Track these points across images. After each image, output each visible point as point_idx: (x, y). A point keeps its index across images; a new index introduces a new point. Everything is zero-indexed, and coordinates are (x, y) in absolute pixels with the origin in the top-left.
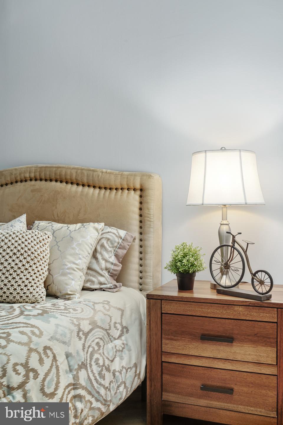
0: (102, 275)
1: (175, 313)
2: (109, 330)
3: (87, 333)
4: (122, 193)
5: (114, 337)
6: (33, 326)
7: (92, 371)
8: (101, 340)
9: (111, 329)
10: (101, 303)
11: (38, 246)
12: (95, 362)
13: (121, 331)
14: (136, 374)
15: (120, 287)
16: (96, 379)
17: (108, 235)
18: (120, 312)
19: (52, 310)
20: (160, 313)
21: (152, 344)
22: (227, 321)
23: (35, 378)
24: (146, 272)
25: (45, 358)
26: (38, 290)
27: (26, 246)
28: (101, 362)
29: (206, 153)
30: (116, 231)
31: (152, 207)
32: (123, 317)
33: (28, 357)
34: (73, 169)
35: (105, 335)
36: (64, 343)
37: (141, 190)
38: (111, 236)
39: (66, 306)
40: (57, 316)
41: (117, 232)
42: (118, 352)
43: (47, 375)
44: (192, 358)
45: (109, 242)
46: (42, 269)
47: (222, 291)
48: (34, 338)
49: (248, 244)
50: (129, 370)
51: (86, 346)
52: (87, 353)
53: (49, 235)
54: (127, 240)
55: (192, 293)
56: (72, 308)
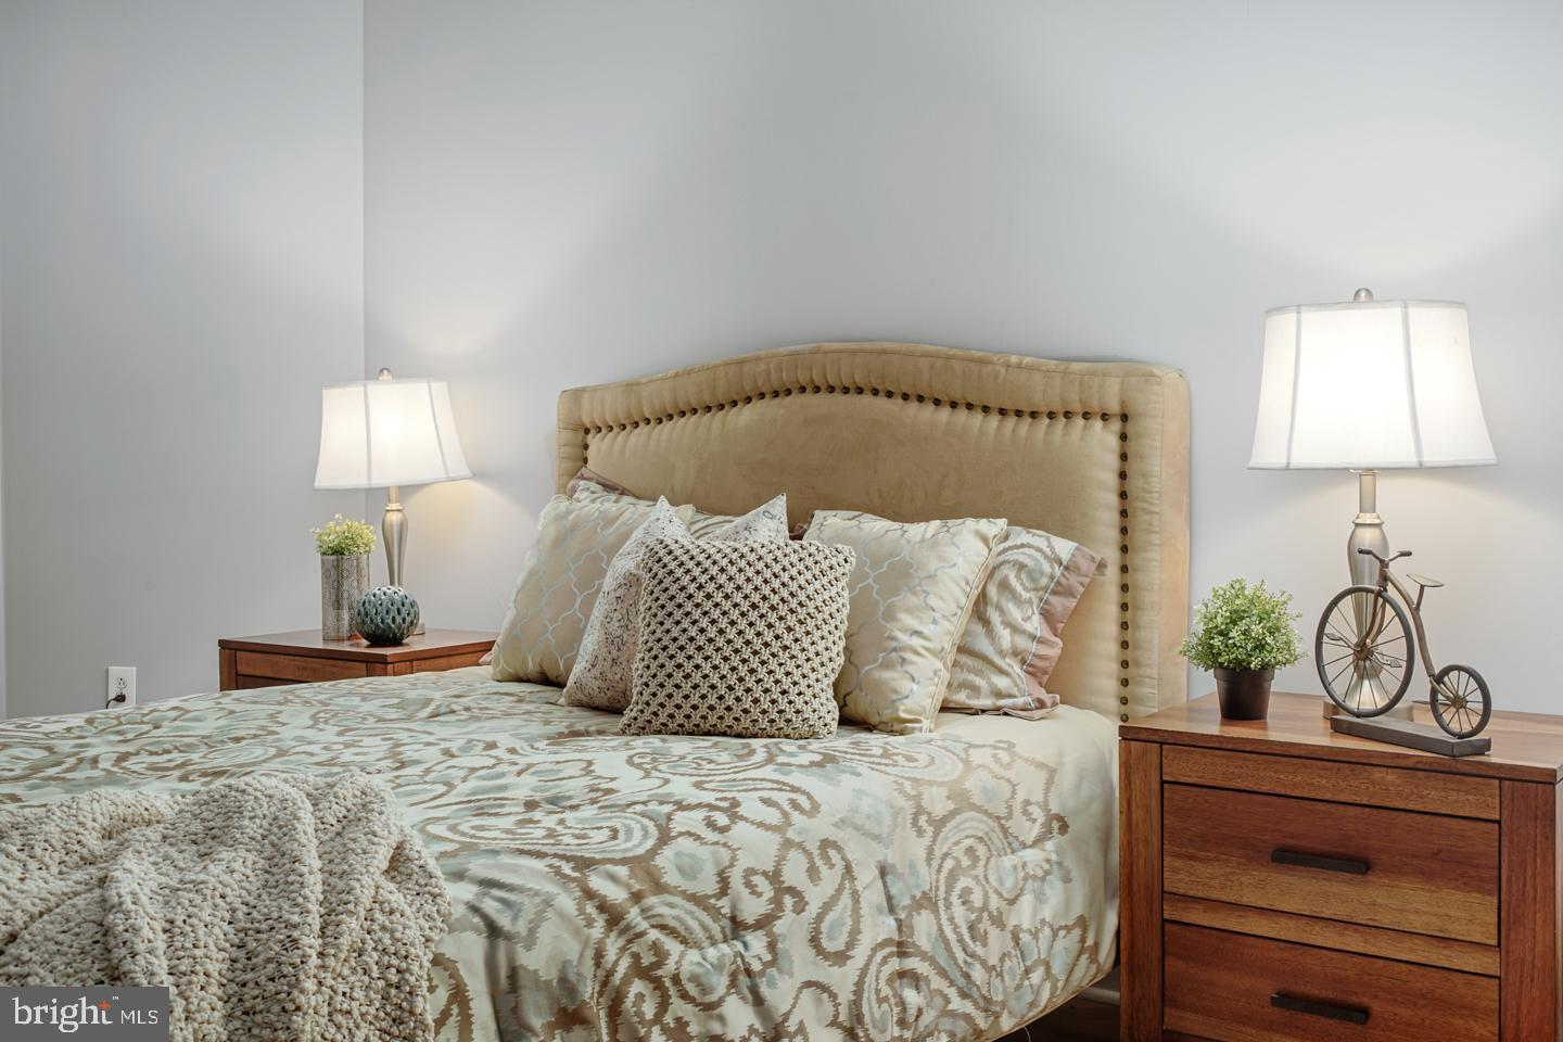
0: (1001, 671)
1: (1201, 781)
2: (1007, 820)
3: (941, 819)
4: (1066, 425)
5: (1020, 839)
6: (794, 789)
7: (951, 919)
8: (981, 842)
9: (1011, 818)
10: (990, 746)
11: (817, 585)
12: (960, 897)
13: (1043, 825)
14: (1083, 946)
15: (1054, 704)
16: (961, 941)
17: (1022, 553)
18: (1043, 776)
19: (849, 756)
20: (1158, 779)
21: (1135, 868)
22: (1351, 811)
23: (798, 910)
24: (1138, 664)
25: (824, 869)
26: (816, 704)
27: (784, 584)
28: (977, 899)
29: (1299, 312)
30: (1046, 543)
31: (1157, 469)
32: (1053, 789)
33: (780, 860)
34: (921, 356)
35: (994, 832)
36: (876, 838)
37: (1124, 418)
38: (1029, 556)
39: (889, 747)
40: (860, 769)
41: (1050, 546)
42: (1030, 881)
43: (826, 908)
44: (1250, 914)
45: (1023, 576)
46: (827, 649)
47: (1345, 726)
48: (796, 816)
49: (1422, 587)
50: (1062, 933)
51: (935, 853)
52: (939, 871)
53: (847, 554)
54: (1078, 568)
55: (1265, 727)
56: (904, 752)
